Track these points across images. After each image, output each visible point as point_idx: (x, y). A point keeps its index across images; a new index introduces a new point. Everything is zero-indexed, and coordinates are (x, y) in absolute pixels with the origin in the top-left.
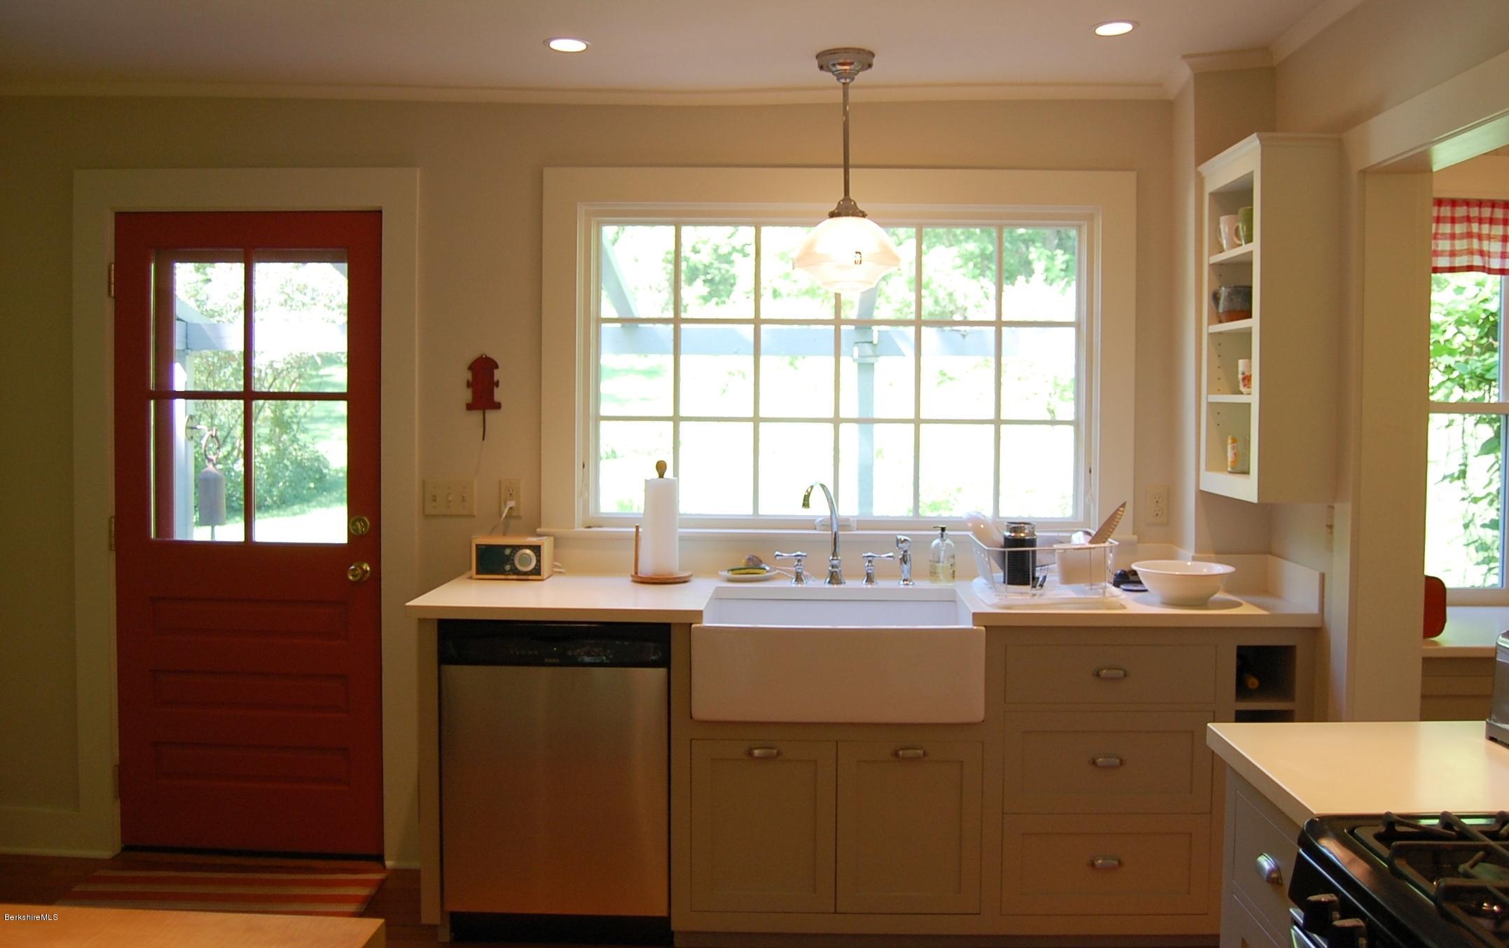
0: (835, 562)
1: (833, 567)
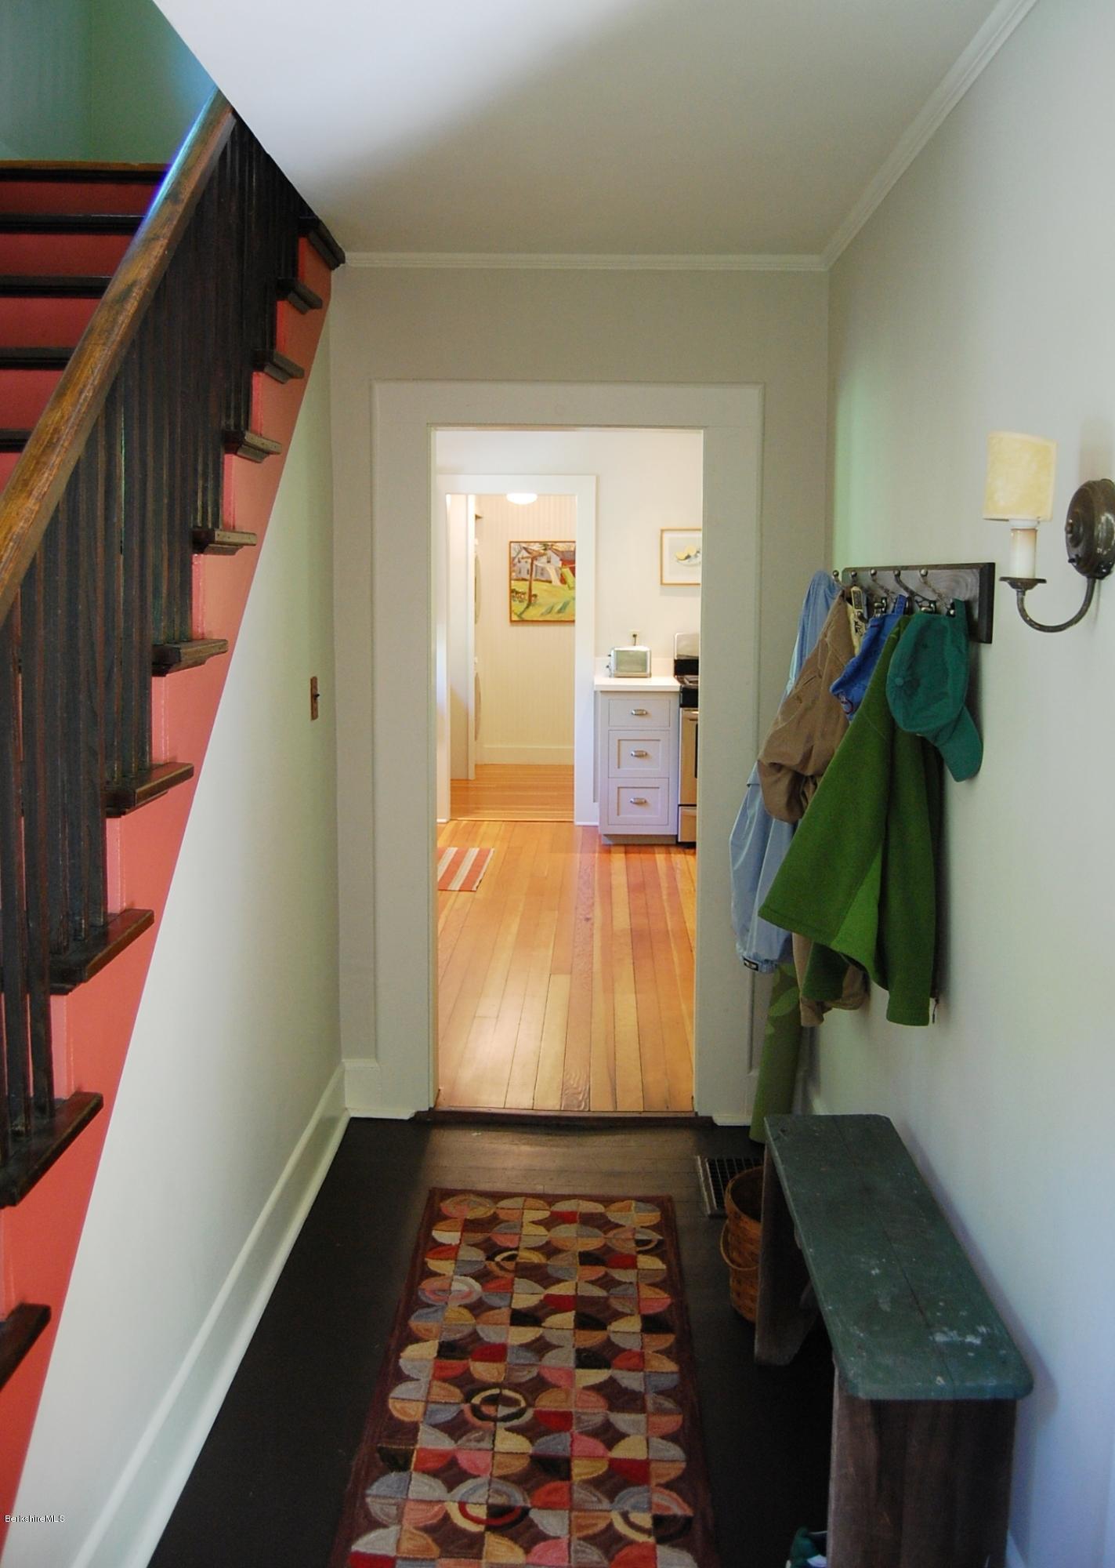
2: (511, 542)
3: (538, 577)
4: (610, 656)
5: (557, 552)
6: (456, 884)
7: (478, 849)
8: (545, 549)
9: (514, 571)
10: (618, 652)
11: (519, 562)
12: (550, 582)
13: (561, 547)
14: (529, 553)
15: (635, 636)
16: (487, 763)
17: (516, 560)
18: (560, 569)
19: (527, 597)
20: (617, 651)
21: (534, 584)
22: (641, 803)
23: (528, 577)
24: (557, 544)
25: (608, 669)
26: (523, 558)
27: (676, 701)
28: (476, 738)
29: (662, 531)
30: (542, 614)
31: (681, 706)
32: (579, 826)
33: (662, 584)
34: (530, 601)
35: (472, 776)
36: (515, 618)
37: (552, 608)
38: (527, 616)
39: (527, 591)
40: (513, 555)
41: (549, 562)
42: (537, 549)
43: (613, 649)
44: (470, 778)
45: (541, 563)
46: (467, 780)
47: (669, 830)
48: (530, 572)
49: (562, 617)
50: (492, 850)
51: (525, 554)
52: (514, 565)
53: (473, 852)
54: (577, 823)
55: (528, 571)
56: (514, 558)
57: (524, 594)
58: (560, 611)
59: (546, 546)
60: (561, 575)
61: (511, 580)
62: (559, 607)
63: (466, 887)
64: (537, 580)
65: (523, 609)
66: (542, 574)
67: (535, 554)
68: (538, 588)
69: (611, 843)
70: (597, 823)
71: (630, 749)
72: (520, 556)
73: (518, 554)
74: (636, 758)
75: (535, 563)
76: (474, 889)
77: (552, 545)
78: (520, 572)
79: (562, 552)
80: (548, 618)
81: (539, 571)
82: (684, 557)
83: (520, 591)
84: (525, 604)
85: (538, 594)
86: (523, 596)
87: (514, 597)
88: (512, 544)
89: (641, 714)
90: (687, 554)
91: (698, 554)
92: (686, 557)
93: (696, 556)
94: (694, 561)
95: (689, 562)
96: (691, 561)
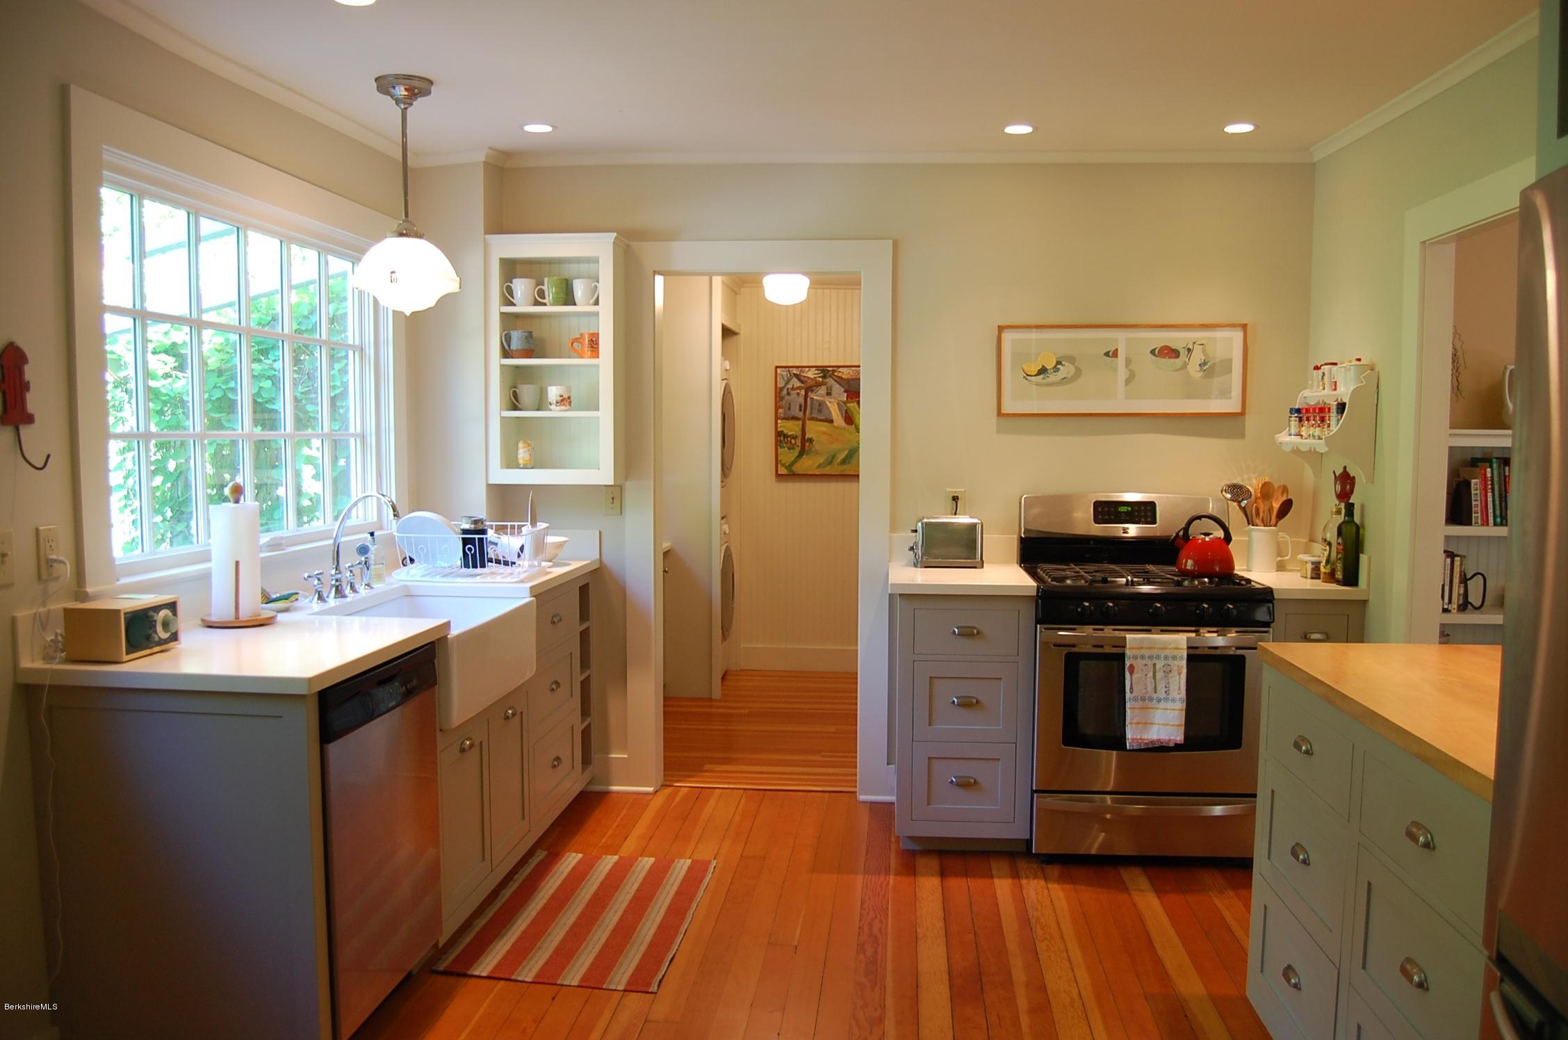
0: (339, 576)
1: (337, 580)
2: (777, 367)
3: (814, 415)
4: (916, 531)
5: (840, 381)
6: (620, 978)
7: (689, 861)
8: (824, 377)
9: (780, 407)
10: (927, 526)
11: (788, 394)
12: (831, 421)
13: (845, 374)
14: (802, 381)
15: (955, 499)
16: (742, 668)
17: (785, 392)
18: (845, 403)
19: (799, 443)
20: (927, 523)
21: (810, 425)
22: (966, 784)
23: (800, 415)
24: (840, 369)
25: (912, 552)
26: (793, 389)
27: (1029, 613)
28: (724, 637)
29: (1001, 329)
30: (819, 466)
31: (1038, 621)
32: (863, 802)
33: (1000, 414)
34: (803, 447)
35: (717, 693)
36: (782, 471)
37: (834, 457)
38: (800, 467)
39: (800, 434)
40: (781, 384)
41: (829, 394)
42: (812, 377)
43: (920, 520)
44: (713, 697)
45: (818, 395)
46: (711, 699)
47: (1017, 831)
48: (803, 408)
49: (847, 469)
50: (714, 863)
51: (797, 384)
52: (782, 399)
53: (682, 866)
54: (862, 798)
55: (801, 406)
56: (782, 389)
57: (795, 437)
58: (844, 462)
59: (825, 371)
60: (846, 412)
61: (777, 418)
62: (842, 456)
63: (639, 983)
64: (812, 419)
65: (793, 459)
66: (820, 411)
67: (810, 383)
68: (814, 430)
69: (917, 848)
70: (893, 798)
71: (949, 693)
72: (790, 386)
73: (788, 382)
74: (962, 710)
75: (811, 395)
76: (654, 988)
77: (834, 371)
78: (789, 409)
79: (848, 380)
80: (828, 470)
81: (816, 406)
82: (1034, 370)
83: (790, 434)
84: (797, 450)
85: (814, 438)
86: (793, 441)
87: (781, 441)
88: (778, 370)
89: (968, 633)
90: (1041, 367)
91: (1058, 366)
92: (1039, 370)
93: (1056, 369)
94: (1053, 378)
95: (1044, 378)
96: (1048, 377)
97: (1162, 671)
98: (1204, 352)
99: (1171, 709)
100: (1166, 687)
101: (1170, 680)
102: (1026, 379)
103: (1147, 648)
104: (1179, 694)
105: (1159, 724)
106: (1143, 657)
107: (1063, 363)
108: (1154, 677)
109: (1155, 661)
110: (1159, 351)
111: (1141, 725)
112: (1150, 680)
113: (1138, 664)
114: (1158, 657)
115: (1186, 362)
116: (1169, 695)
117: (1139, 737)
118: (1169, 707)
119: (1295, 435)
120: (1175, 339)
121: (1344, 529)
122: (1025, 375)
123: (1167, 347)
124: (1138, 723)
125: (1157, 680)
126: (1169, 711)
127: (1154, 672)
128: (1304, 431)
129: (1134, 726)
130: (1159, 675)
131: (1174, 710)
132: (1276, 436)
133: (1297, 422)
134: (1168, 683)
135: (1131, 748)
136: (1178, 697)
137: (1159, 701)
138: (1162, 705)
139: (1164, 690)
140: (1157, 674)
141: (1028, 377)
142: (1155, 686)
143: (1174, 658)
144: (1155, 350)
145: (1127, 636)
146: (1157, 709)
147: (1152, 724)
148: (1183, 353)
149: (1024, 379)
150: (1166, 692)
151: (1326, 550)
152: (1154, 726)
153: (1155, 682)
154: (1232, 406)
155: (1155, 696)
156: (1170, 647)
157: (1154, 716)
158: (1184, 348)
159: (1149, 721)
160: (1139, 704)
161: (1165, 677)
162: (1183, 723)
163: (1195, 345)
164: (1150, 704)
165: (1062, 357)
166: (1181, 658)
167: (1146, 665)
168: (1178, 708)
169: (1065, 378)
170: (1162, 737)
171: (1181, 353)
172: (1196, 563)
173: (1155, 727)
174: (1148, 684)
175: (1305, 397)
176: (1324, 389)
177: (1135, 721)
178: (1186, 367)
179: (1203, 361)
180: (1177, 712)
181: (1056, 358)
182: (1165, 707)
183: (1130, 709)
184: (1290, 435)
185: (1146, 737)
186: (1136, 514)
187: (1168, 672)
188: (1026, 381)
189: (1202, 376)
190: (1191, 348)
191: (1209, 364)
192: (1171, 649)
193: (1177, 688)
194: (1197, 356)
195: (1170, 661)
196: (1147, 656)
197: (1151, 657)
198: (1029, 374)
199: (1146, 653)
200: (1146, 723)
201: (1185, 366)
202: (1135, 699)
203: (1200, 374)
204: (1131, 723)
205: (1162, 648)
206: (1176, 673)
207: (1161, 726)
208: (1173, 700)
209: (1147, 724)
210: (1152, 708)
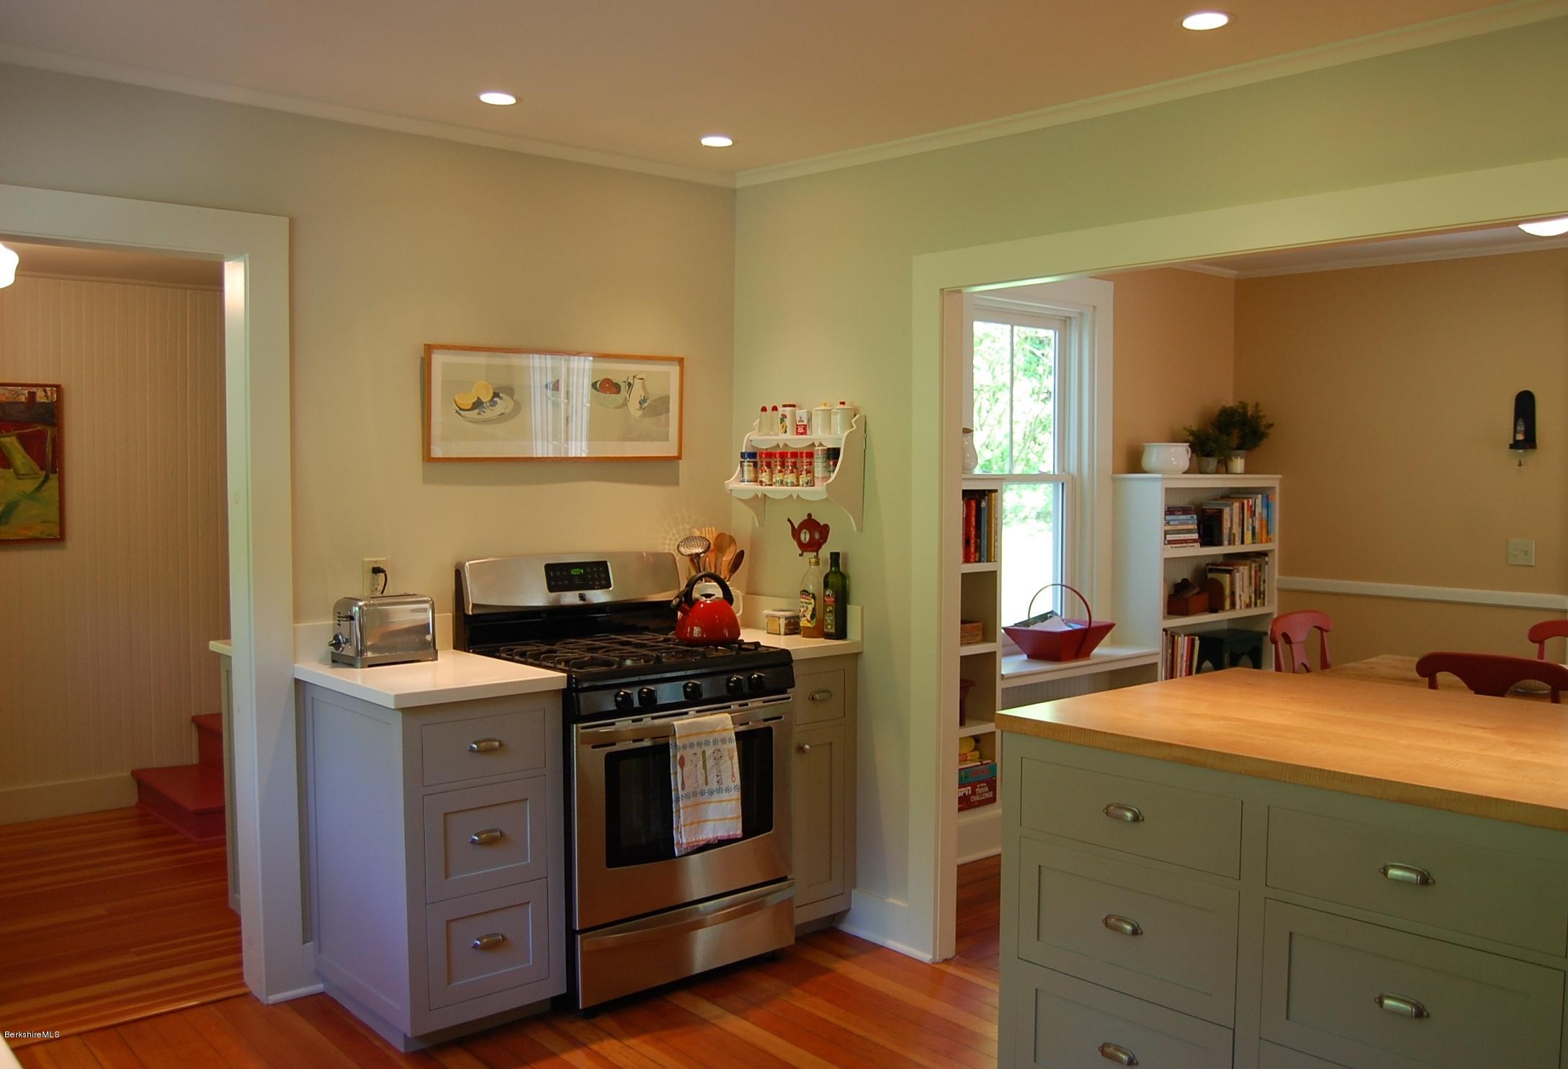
4: (352, 618)
15: (378, 571)
20: (367, 607)
22: (492, 945)
29: (429, 349)
31: (576, 718)
33: (428, 458)
74: (481, 847)
82: (468, 403)
89: (488, 748)
90: (476, 399)
91: (495, 399)
92: (474, 403)
93: (493, 403)
94: (489, 413)
95: (479, 414)
96: (484, 412)
97: (712, 758)
98: (644, 388)
99: (727, 801)
100: (718, 776)
101: (721, 768)
102: (459, 414)
103: (695, 734)
104: (734, 782)
105: (715, 820)
106: (692, 745)
107: (501, 395)
108: (705, 767)
109: (704, 748)
110: (601, 383)
111: (694, 825)
112: (700, 771)
113: (688, 754)
114: (707, 743)
115: (626, 398)
116: (721, 784)
117: (694, 839)
118: (724, 799)
119: (748, 481)
120: (618, 370)
121: (830, 580)
122: (458, 409)
123: (607, 381)
124: (692, 824)
125: (708, 770)
126: (724, 804)
127: (704, 761)
128: (764, 477)
129: (687, 827)
130: (710, 763)
131: (730, 800)
132: (726, 482)
133: (752, 468)
134: (720, 772)
135: (680, 854)
136: (732, 785)
137: (711, 793)
138: (716, 797)
139: (715, 780)
140: (707, 762)
141: (462, 412)
142: (706, 777)
143: (723, 741)
144: (596, 382)
145: (675, 723)
146: (710, 802)
147: (705, 821)
148: (624, 387)
149: (457, 415)
150: (718, 782)
151: (810, 603)
152: (708, 823)
153: (706, 772)
154: (669, 449)
155: (706, 789)
156: (718, 729)
157: (707, 812)
158: (624, 382)
159: (701, 820)
160: (691, 801)
161: (716, 764)
162: (741, 814)
163: (635, 379)
164: (701, 799)
165: (499, 388)
166: (730, 740)
167: (695, 754)
168: (735, 797)
169: (502, 414)
170: (719, 835)
171: (622, 388)
172: (703, 630)
173: (710, 825)
174: (699, 776)
175: (751, 441)
176: (786, 432)
177: (689, 822)
178: (627, 405)
179: (642, 398)
180: (734, 803)
181: (494, 389)
182: (720, 799)
183: (683, 808)
184: (743, 481)
185: (701, 838)
186: (590, 576)
187: (718, 759)
188: (460, 417)
189: (641, 415)
190: (632, 382)
191: (648, 402)
192: (718, 731)
193: (731, 774)
194: (637, 392)
195: (720, 746)
196: (695, 744)
197: (699, 744)
198: (462, 407)
199: (694, 740)
200: (699, 822)
201: (625, 404)
202: (687, 797)
203: (640, 413)
204: (685, 825)
205: (711, 732)
206: (728, 758)
207: (716, 822)
208: (728, 790)
209: (701, 822)
210: (704, 803)
